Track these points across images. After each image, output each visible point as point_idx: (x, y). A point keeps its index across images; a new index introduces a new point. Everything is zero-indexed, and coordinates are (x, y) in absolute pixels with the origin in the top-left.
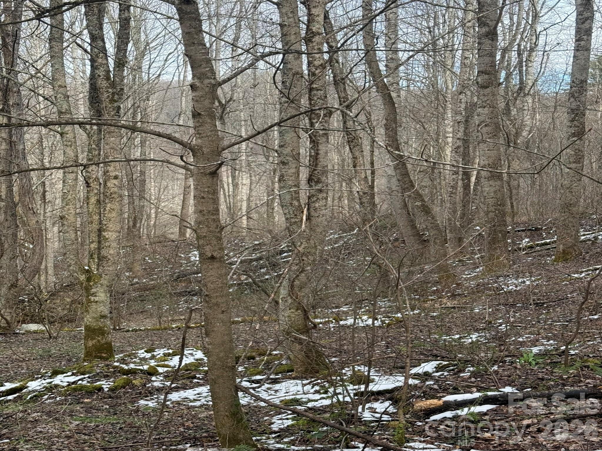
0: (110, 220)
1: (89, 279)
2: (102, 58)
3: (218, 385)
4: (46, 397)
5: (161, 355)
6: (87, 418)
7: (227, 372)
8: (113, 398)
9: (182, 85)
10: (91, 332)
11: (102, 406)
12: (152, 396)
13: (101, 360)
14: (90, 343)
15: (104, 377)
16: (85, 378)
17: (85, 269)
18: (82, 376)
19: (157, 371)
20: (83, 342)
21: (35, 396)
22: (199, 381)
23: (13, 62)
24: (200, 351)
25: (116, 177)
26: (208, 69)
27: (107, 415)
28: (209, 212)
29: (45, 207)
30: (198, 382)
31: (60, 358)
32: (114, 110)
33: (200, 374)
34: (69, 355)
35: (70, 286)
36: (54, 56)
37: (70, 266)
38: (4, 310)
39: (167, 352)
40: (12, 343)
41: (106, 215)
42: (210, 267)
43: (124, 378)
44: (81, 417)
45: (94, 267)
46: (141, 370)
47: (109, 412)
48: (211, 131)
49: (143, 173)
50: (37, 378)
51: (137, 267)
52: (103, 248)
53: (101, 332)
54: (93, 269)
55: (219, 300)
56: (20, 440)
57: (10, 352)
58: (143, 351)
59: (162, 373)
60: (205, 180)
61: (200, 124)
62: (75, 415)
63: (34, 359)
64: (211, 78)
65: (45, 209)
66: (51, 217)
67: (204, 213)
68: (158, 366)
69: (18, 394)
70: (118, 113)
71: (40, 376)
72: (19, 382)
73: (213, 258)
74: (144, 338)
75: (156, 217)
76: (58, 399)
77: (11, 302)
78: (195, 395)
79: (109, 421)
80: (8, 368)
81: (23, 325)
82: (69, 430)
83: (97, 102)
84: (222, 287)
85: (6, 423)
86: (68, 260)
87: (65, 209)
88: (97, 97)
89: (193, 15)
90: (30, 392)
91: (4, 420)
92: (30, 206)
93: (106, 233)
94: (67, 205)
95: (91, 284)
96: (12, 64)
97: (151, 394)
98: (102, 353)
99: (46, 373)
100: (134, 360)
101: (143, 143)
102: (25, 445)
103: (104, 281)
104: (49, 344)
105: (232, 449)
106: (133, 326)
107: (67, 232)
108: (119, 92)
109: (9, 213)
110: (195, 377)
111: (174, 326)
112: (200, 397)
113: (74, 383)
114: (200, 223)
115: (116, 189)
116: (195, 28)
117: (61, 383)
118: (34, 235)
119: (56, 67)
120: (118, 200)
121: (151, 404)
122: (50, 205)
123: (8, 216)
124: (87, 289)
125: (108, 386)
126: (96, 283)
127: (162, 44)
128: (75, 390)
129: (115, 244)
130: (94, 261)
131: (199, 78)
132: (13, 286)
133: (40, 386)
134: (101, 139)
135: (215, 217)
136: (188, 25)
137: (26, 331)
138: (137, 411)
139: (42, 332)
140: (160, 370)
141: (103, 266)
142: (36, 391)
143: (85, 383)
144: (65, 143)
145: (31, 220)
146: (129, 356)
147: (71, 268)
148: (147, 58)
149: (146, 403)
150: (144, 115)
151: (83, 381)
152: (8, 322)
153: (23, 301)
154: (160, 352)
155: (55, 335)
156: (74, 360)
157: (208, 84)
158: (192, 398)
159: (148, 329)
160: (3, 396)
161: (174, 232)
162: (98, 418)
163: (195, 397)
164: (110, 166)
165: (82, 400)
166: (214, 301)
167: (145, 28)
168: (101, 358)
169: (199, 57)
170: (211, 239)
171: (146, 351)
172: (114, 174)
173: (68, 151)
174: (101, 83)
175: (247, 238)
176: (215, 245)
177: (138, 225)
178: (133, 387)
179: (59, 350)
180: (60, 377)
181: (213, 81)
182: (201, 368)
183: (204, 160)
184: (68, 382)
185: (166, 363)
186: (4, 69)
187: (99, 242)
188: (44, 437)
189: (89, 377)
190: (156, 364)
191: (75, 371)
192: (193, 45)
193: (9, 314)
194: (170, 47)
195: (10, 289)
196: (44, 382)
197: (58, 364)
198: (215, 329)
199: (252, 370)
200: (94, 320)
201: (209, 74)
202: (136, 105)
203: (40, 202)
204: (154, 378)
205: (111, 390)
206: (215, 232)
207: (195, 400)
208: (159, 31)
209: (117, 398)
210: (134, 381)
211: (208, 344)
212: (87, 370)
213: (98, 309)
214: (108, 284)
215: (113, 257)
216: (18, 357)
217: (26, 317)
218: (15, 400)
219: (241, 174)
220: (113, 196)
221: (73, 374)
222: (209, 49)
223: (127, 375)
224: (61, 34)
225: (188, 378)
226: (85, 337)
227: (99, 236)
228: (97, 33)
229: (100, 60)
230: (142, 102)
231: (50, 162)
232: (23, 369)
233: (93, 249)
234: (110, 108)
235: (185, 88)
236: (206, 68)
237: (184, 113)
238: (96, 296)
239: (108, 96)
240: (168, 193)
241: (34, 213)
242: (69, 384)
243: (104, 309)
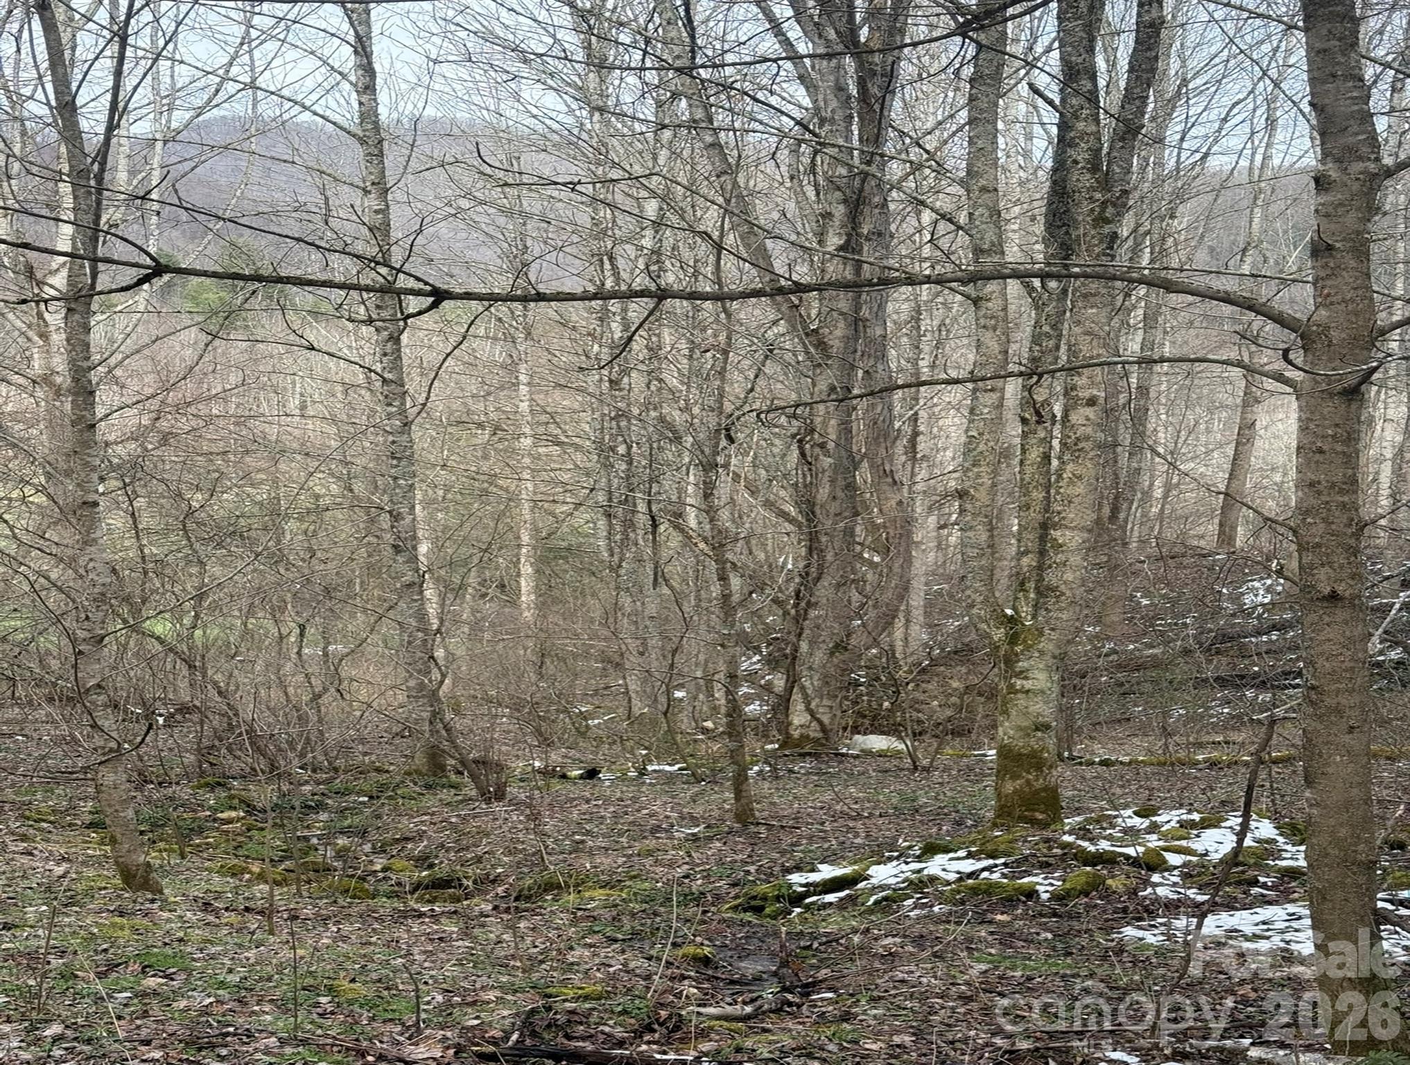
0: (1070, 502)
1: (1013, 639)
2: (1085, 120)
3: (1330, 905)
4: (910, 902)
5: (1173, 824)
6: (1005, 958)
7: (1354, 874)
8: (1060, 916)
9: (1256, 178)
10: (1011, 760)
11: (1038, 934)
12: (1154, 919)
13: (1032, 827)
14: (1009, 787)
15: (1041, 867)
16: (996, 866)
17: (1005, 616)
18: (991, 862)
19: (1165, 861)
20: (990, 782)
21: (885, 899)
22: (1265, 892)
23: (878, 136)
24: (1267, 821)
25: (1092, 402)
26: (1364, 137)
27: (1049, 956)
28: (1333, 485)
29: (913, 468)
30: (1263, 895)
31: (938, 816)
32: (1101, 241)
33: (1268, 876)
34: (957, 812)
35: (963, 653)
36: (976, 119)
37: (972, 606)
38: (817, 700)
39: (1184, 817)
40: (832, 776)
41: (1062, 490)
42: (1327, 619)
43: (1088, 873)
44: (990, 954)
45: (1025, 610)
46: (1127, 857)
47: (1054, 948)
48: (1355, 289)
49: (1143, 390)
50: (890, 859)
51: (1115, 616)
52: (1050, 567)
53: (1035, 761)
54: (1023, 615)
55: (1344, 700)
56: (858, 996)
57: (828, 796)
58: (1129, 812)
59: (1176, 868)
60: (1328, 408)
61: (1329, 272)
62: (977, 949)
63: (881, 816)
64: (1369, 159)
65: (913, 475)
66: (925, 492)
67: (1320, 487)
68: (1166, 849)
69: (847, 892)
70: (1112, 248)
71: (896, 854)
72: (851, 864)
73: (1334, 597)
74: (1128, 781)
75: (1166, 496)
76: (936, 909)
77: (833, 682)
78: (1257, 925)
79: (1054, 970)
80: (825, 831)
81: (857, 737)
82: (967, 983)
83: (1064, 225)
84: (1352, 668)
85: (825, 955)
86: (968, 592)
87: (970, 474)
88: (1064, 212)
89: (1339, 8)
90: (874, 888)
91: (822, 948)
92: (887, 468)
93: (1059, 533)
94: (974, 465)
95: (1018, 649)
96: (874, 138)
97: (1151, 914)
98: (1034, 810)
99: (910, 847)
100: (1108, 832)
101: (1150, 321)
102: (870, 1009)
103: (1047, 645)
104: (913, 784)
105: (1360, 1059)
106: (1100, 752)
107: (971, 528)
108: (1118, 198)
109: (841, 482)
110: (1255, 883)
111: (1200, 757)
112: (1268, 930)
113: (971, 875)
114: (1307, 512)
115: (1089, 430)
116: (1340, 40)
117: (942, 874)
118: (892, 534)
119: (980, 144)
120: (1092, 454)
121: (1152, 938)
122: (924, 465)
123: (838, 489)
124: (1010, 661)
125: (1050, 889)
126: (1028, 648)
127: (1219, 82)
128: (975, 891)
129: (1078, 558)
130: (1026, 598)
131: (1339, 161)
132: (840, 647)
133: (896, 876)
134: (1065, 312)
135: (1346, 499)
136: (1324, 32)
137: (862, 751)
138: (1120, 951)
139: (897, 754)
140: (1174, 859)
141: (1046, 609)
142: (888, 887)
143: (995, 876)
144: (982, 321)
145: (887, 499)
146: (1098, 821)
147: (975, 611)
148: (1179, 115)
149: (1140, 934)
150: (1160, 253)
151: (992, 872)
152: (824, 729)
153: (857, 684)
154: (1169, 818)
155: (925, 762)
156: (970, 823)
157: (1361, 173)
158: (1249, 930)
159: (1137, 762)
160: (814, 895)
161: (1206, 532)
162: (1029, 959)
163: (1257, 930)
164: (1079, 375)
165: (989, 916)
166: (1328, 701)
167: (1182, 45)
168: (1033, 822)
169: (1345, 107)
170: (1333, 552)
171: (1137, 813)
172: (1085, 394)
173: (987, 341)
174: (1078, 180)
175: (1389, 553)
176: (1341, 567)
177: (1122, 516)
178: (1108, 894)
179: (936, 798)
180: (940, 859)
181: (1372, 167)
182: (1271, 863)
183: (1330, 360)
184: (958, 872)
185: (1184, 843)
186: (856, 153)
187: (1042, 553)
188: (912, 995)
189: (1006, 865)
190: (1161, 843)
191: (974, 849)
192: (1331, 80)
193: (827, 710)
194: (1237, 86)
195: (832, 654)
196: (904, 867)
197: (935, 830)
198: (1330, 770)
199: (1398, 874)
200: (1022, 733)
201: (1365, 150)
202: (1142, 230)
203: (903, 458)
204: (1156, 878)
205: (1057, 897)
206: (1345, 534)
207: (1256, 937)
208: (1213, 50)
209: (1071, 917)
210: (1109, 882)
211: (1311, 806)
212: (1002, 847)
213: (1031, 709)
214: (1057, 652)
215: (1071, 589)
216: (845, 808)
217: (860, 720)
218: (841, 905)
219: (1383, 396)
220: (1081, 445)
221: (970, 855)
222: (1370, 88)
223: (1094, 865)
224: (997, 67)
225: (1239, 883)
226: (998, 772)
227: (1043, 538)
228: (1080, 60)
229: (1081, 125)
230: (1157, 221)
231: (933, 366)
232: (857, 835)
233: (1026, 569)
234: (1093, 237)
235: (1263, 185)
236: (1357, 134)
237: (1256, 247)
238: (1026, 678)
239: (1092, 210)
240: (1197, 439)
241: (895, 482)
242: (962, 877)
243: (1043, 709)
